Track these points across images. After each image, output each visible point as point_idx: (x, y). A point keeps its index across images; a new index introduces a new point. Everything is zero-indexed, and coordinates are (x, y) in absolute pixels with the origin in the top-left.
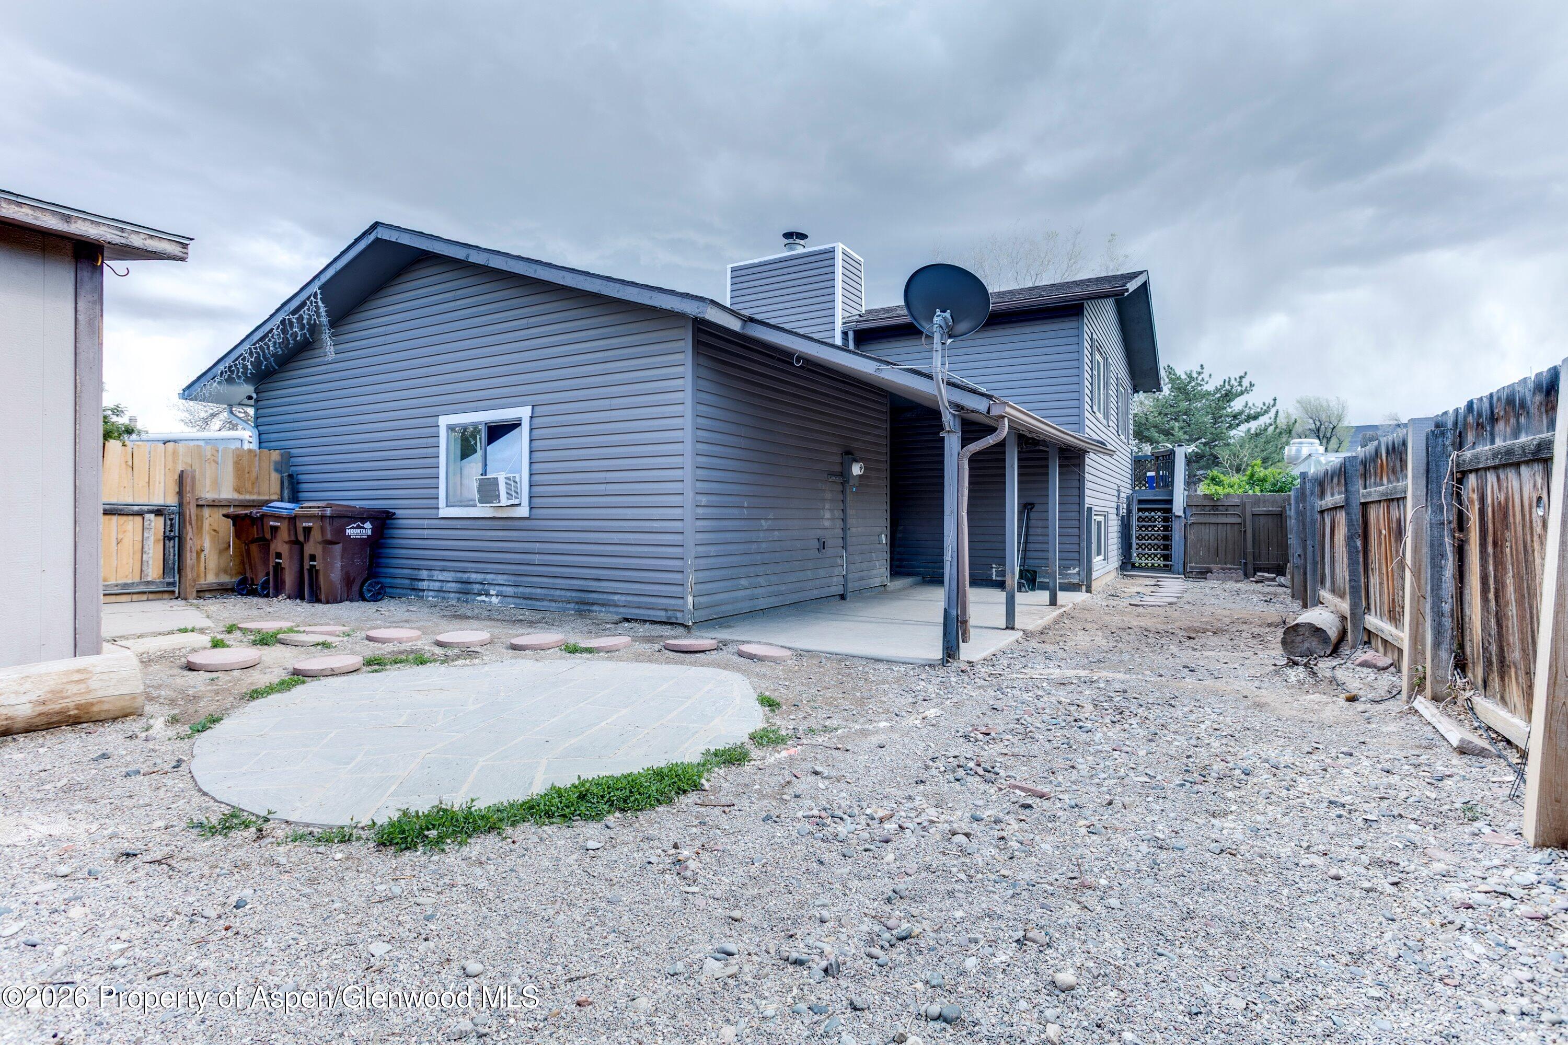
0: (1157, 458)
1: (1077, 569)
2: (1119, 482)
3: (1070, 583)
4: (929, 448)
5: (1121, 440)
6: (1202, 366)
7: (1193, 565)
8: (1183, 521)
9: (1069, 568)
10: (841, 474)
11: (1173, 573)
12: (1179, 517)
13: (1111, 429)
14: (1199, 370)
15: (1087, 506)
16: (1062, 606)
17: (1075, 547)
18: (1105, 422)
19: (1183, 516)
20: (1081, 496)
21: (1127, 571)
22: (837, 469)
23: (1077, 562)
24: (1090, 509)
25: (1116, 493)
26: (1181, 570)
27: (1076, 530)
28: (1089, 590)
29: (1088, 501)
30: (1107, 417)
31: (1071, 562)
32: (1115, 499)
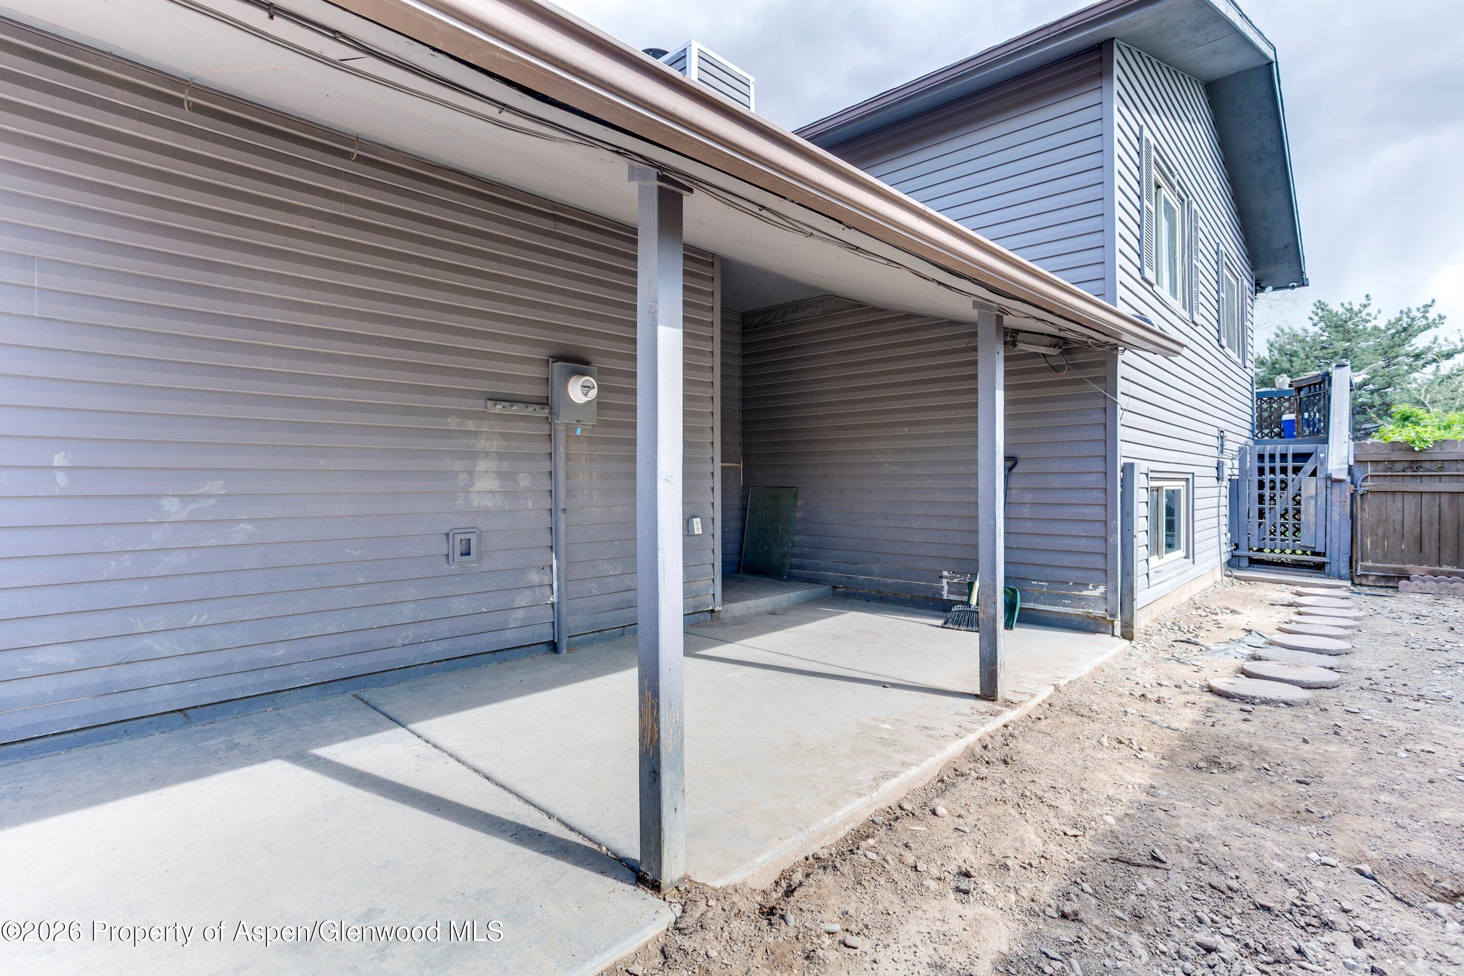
0: (1299, 389)
1: (1102, 589)
2: (1223, 425)
3: (1087, 616)
4: (840, 366)
5: (1227, 357)
6: (1367, 296)
7: (1370, 564)
8: (1348, 489)
9: (1085, 586)
10: (545, 402)
11: (1329, 576)
12: (1340, 481)
13: (1199, 329)
14: (1365, 302)
15: (1121, 462)
16: (1009, 704)
17: (1099, 547)
18: (1186, 315)
19: (1348, 479)
20: (1109, 441)
21: (1239, 568)
22: (535, 391)
23: (1100, 575)
24: (1128, 469)
25: (1215, 442)
26: (1345, 571)
27: (1099, 510)
28: (1127, 634)
29: (1125, 452)
30: (1189, 305)
31: (1089, 574)
32: (1215, 452)
